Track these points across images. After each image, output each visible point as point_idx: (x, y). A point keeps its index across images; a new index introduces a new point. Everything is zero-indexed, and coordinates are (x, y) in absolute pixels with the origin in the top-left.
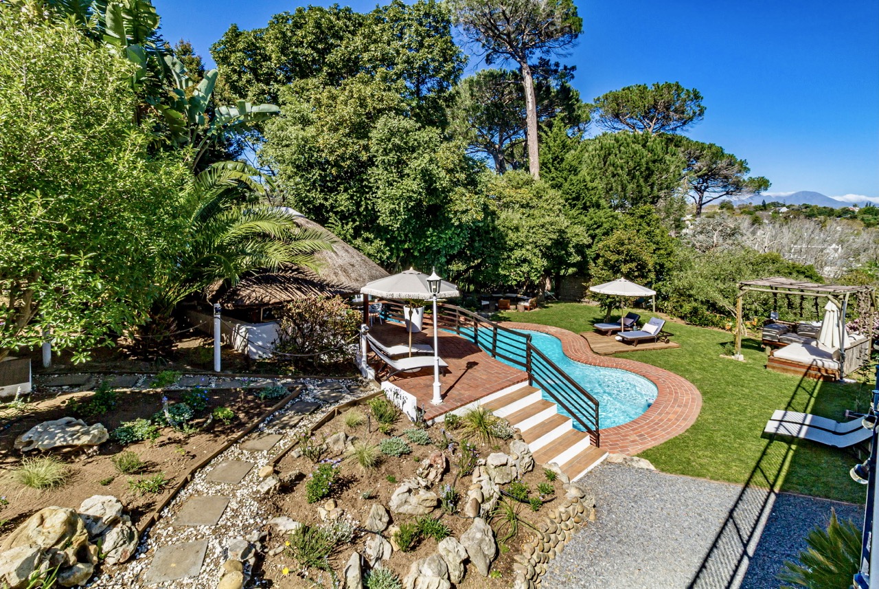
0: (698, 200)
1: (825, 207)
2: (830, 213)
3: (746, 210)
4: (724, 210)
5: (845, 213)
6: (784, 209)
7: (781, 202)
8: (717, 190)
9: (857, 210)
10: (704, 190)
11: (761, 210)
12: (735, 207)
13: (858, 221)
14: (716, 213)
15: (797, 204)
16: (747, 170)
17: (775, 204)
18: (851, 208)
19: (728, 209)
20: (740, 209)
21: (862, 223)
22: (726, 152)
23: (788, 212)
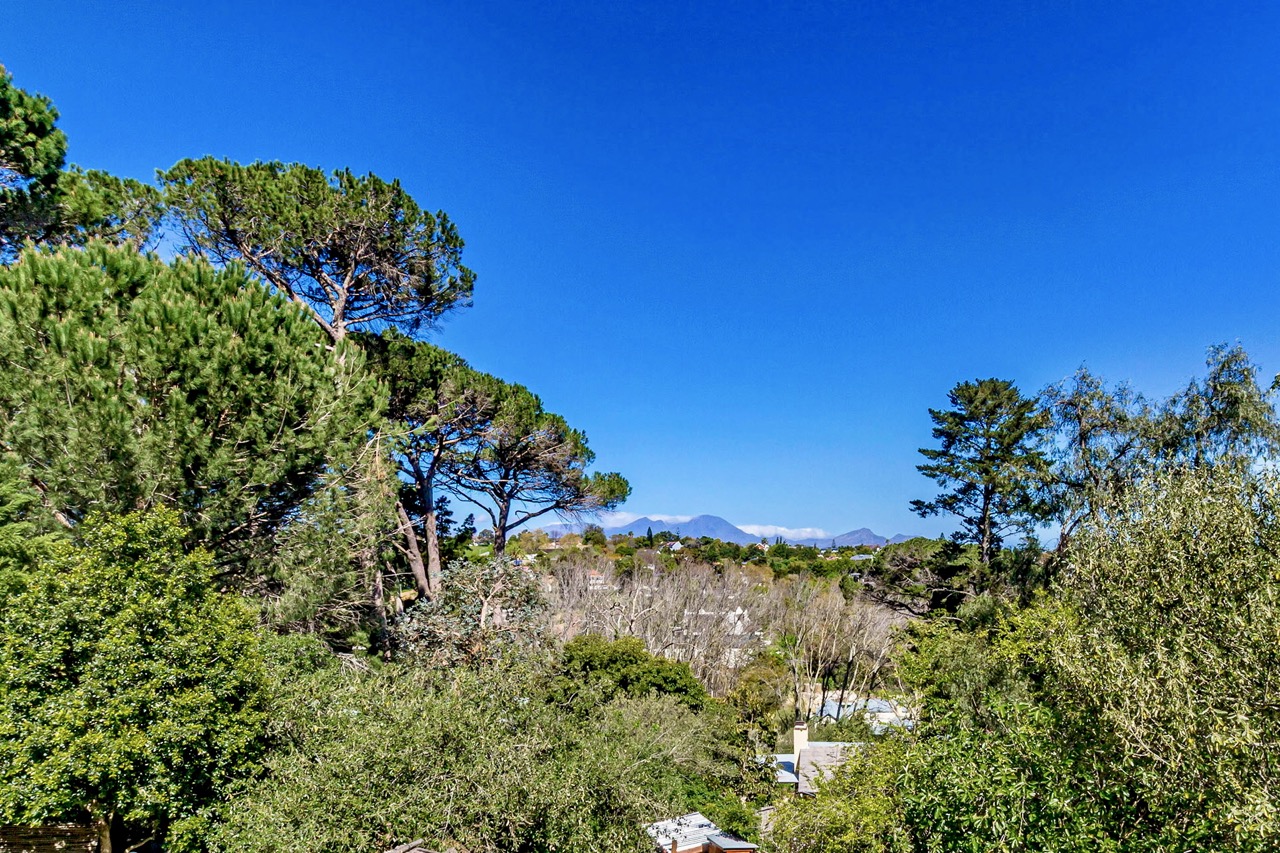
0: (497, 512)
1: (729, 544)
2: (734, 552)
3: (624, 545)
4: (589, 545)
5: (752, 555)
6: (677, 546)
7: (674, 533)
8: (537, 495)
9: (766, 548)
10: (511, 495)
11: (646, 546)
12: (608, 539)
13: (767, 568)
14: (575, 551)
15: (695, 536)
16: (591, 456)
17: (667, 537)
18: (759, 544)
19: (596, 542)
20: (615, 544)
21: (771, 570)
22: (547, 409)
23: (681, 552)
